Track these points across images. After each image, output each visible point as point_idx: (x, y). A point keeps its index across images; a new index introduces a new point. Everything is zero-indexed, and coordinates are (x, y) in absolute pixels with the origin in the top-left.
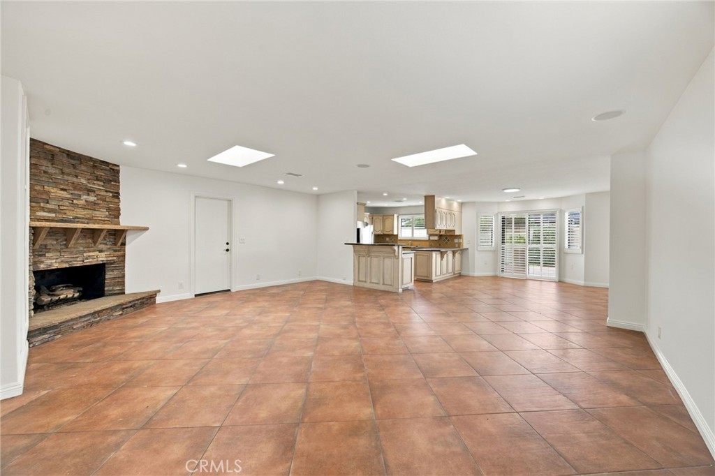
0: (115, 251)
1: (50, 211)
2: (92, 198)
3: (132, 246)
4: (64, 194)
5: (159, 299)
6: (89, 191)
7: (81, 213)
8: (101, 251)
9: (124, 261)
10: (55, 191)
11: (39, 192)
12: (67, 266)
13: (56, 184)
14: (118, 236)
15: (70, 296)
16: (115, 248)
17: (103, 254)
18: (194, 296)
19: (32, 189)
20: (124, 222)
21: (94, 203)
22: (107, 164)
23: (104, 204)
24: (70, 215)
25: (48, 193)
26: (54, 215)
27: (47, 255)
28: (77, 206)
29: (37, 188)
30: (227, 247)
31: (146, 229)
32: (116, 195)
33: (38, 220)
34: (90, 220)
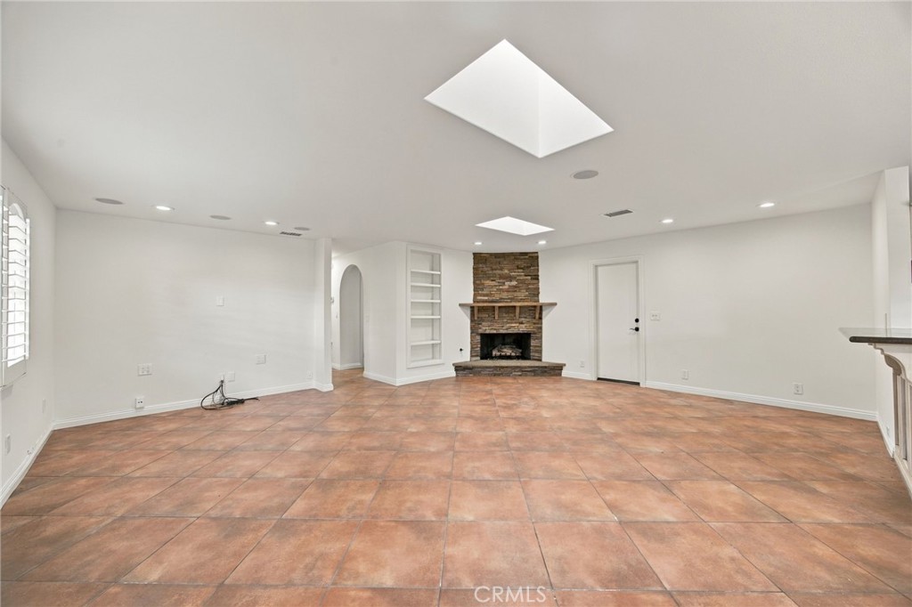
0: (534, 324)
1: (484, 295)
2: (514, 283)
3: (548, 319)
4: (494, 283)
5: (565, 373)
6: (510, 278)
7: (504, 295)
8: (522, 323)
9: (541, 332)
10: (488, 283)
11: (478, 285)
12: (495, 332)
13: (488, 278)
14: (536, 312)
15: (508, 354)
16: (534, 321)
17: (523, 326)
18: (595, 379)
19: (474, 283)
20: (543, 299)
21: (515, 287)
22: (526, 254)
23: (524, 286)
24: (497, 297)
25: (483, 284)
26: (486, 298)
27: (484, 323)
28: (503, 290)
29: (478, 282)
30: (635, 325)
31: (555, 304)
32: (536, 278)
33: (478, 302)
34: (512, 299)
